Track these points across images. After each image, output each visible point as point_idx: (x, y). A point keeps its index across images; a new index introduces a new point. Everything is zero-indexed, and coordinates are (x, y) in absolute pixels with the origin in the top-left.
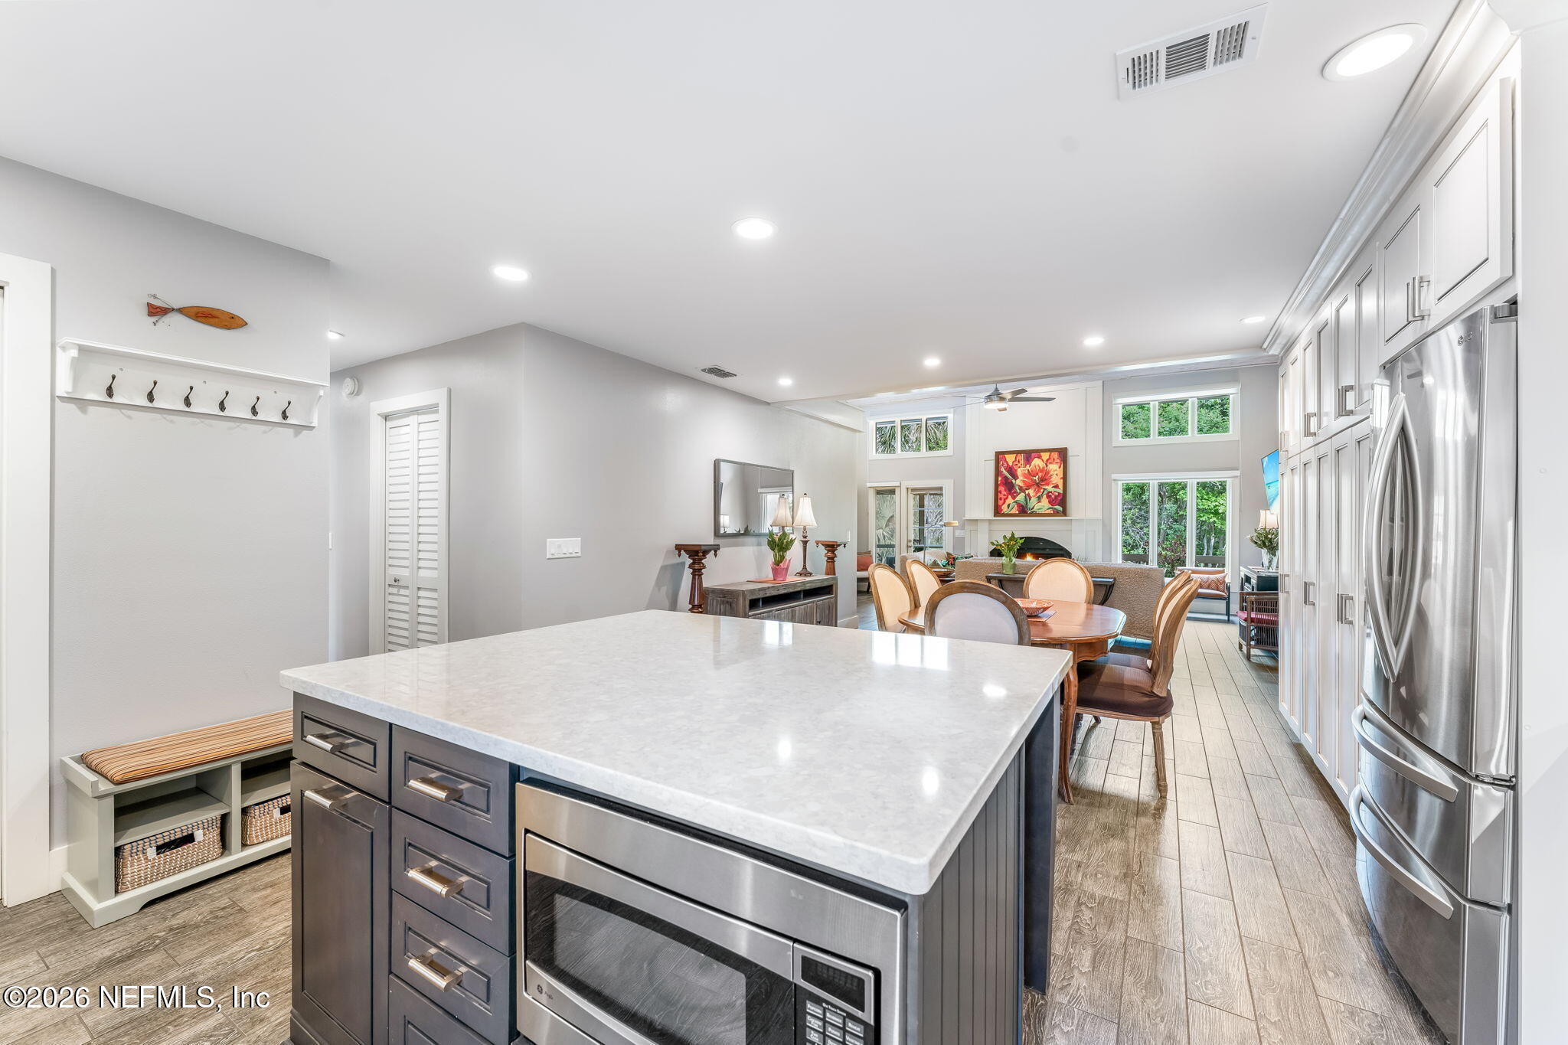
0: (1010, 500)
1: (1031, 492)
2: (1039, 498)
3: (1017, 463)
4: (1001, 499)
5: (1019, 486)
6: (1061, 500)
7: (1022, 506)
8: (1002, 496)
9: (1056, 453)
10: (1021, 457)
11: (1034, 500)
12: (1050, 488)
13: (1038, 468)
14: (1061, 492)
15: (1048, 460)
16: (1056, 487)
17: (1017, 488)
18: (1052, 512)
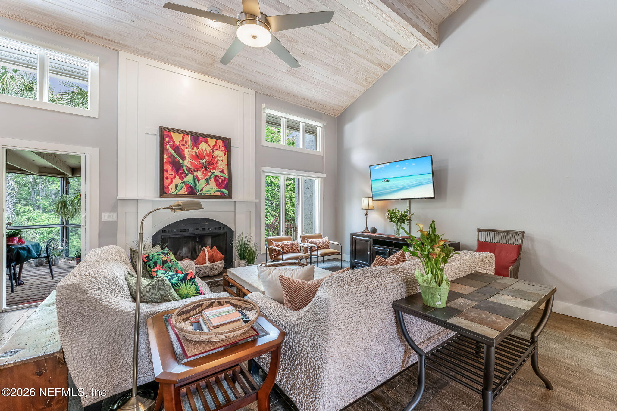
0: (177, 180)
1: (199, 174)
2: (207, 181)
3: (184, 143)
4: (167, 178)
5: (186, 166)
6: (226, 184)
7: (191, 187)
8: (169, 176)
9: (221, 141)
10: (188, 138)
11: (202, 183)
12: (216, 172)
13: (205, 152)
14: (227, 177)
15: (214, 146)
16: (222, 172)
17: (185, 169)
18: (220, 194)
